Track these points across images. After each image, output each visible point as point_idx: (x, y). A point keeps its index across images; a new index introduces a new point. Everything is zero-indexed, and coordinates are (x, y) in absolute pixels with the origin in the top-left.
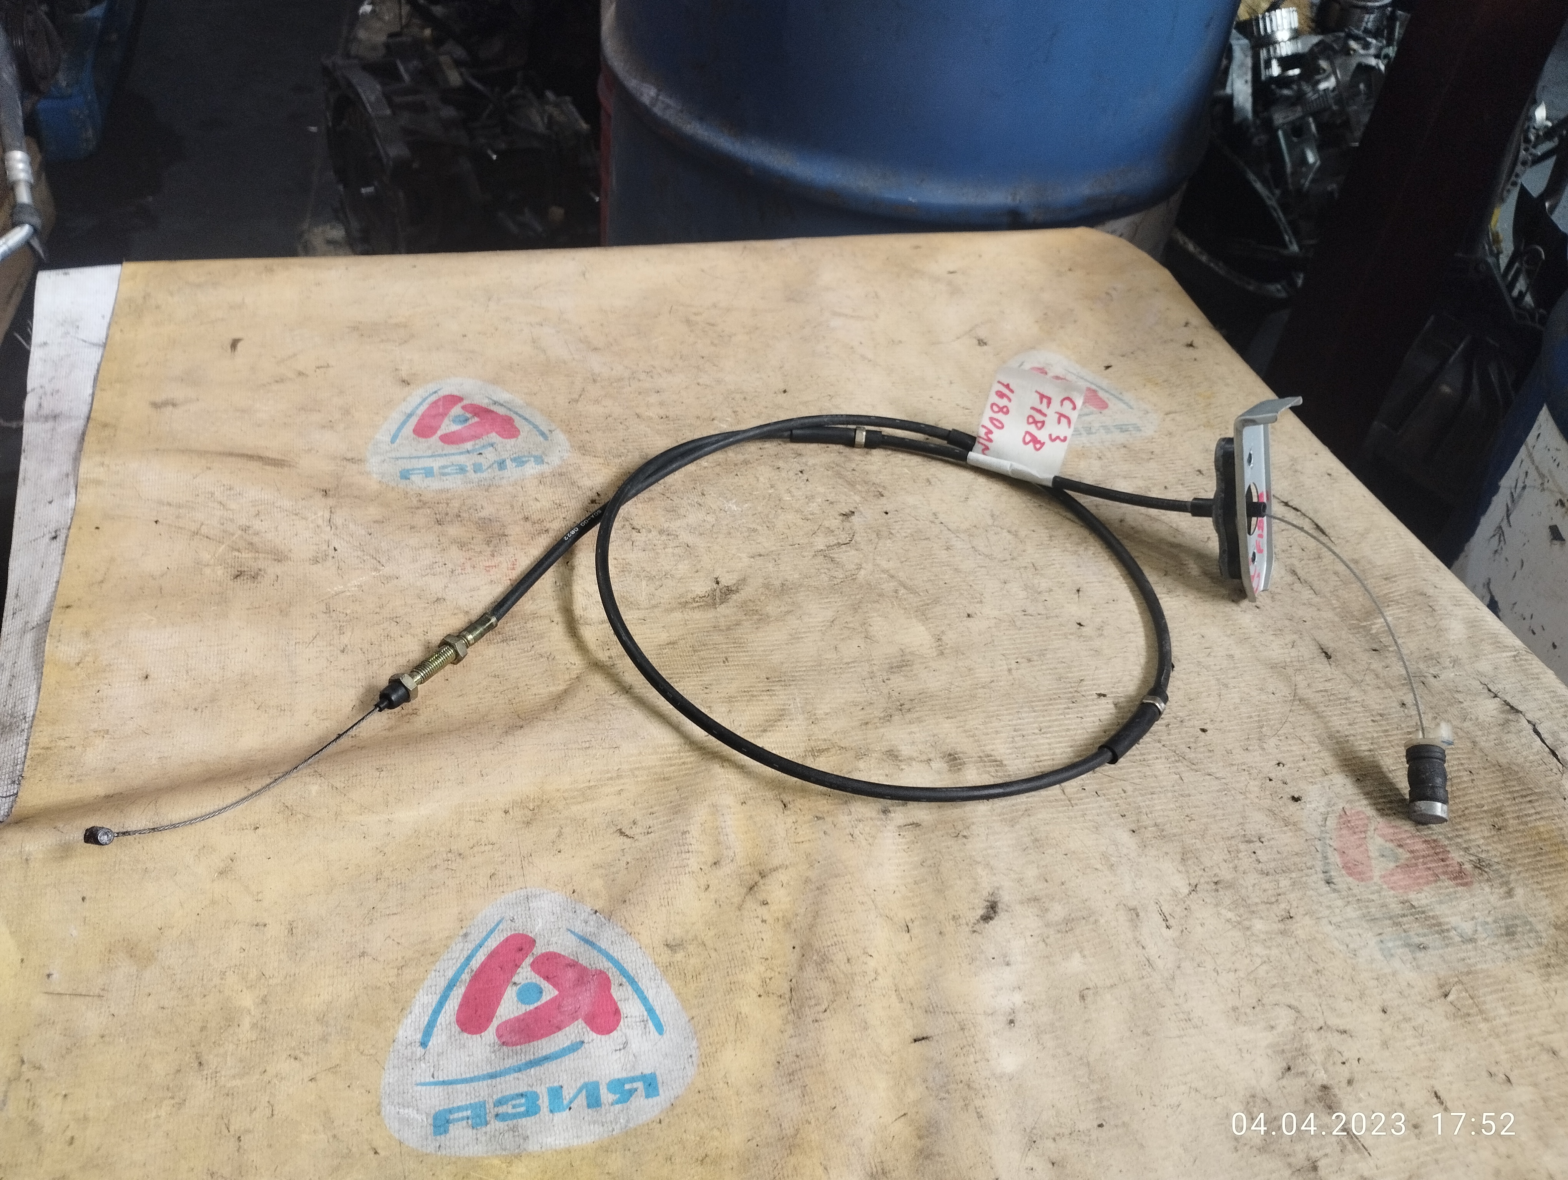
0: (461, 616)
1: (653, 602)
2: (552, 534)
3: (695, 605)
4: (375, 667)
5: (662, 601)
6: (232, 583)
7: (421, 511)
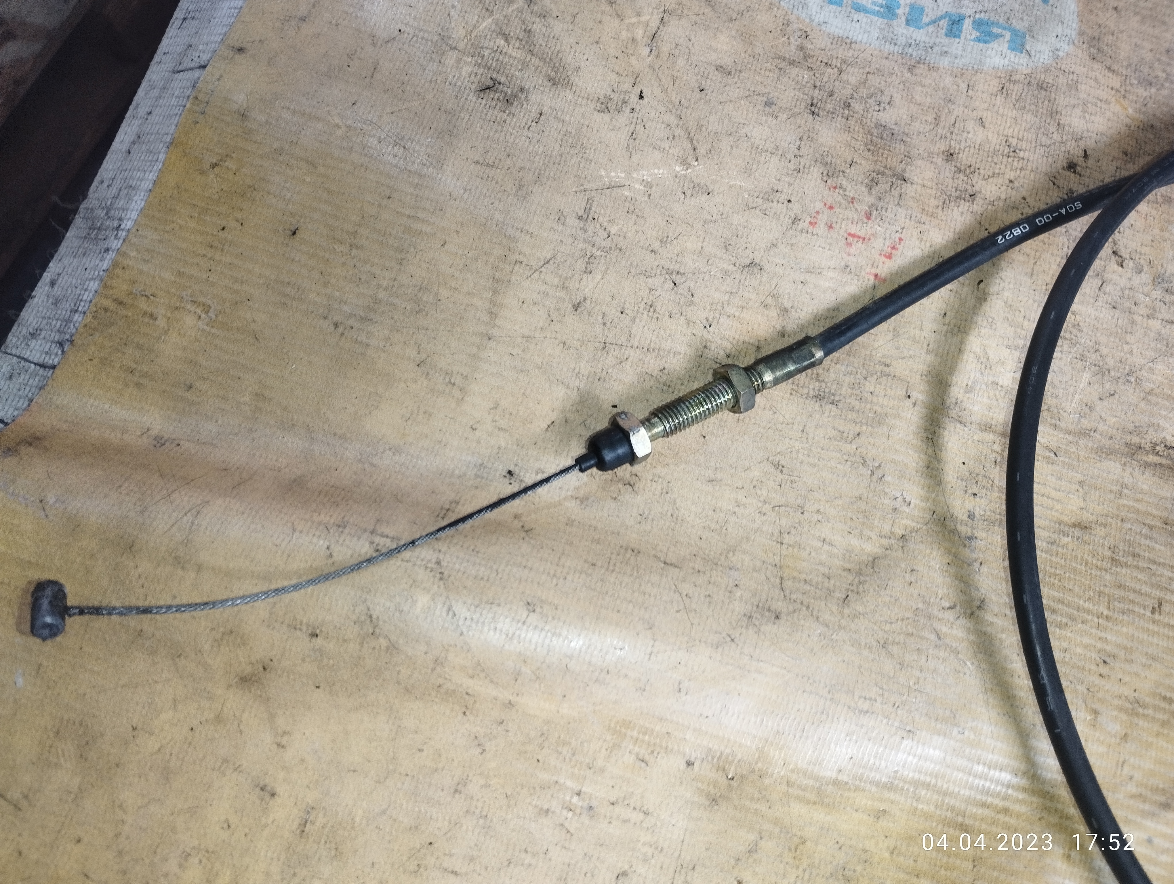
0: (774, 313)
1: (1086, 424)
2: (978, 207)
3: (1152, 459)
4: (611, 360)
5: (1101, 427)
6: (472, 97)
7: (793, 71)
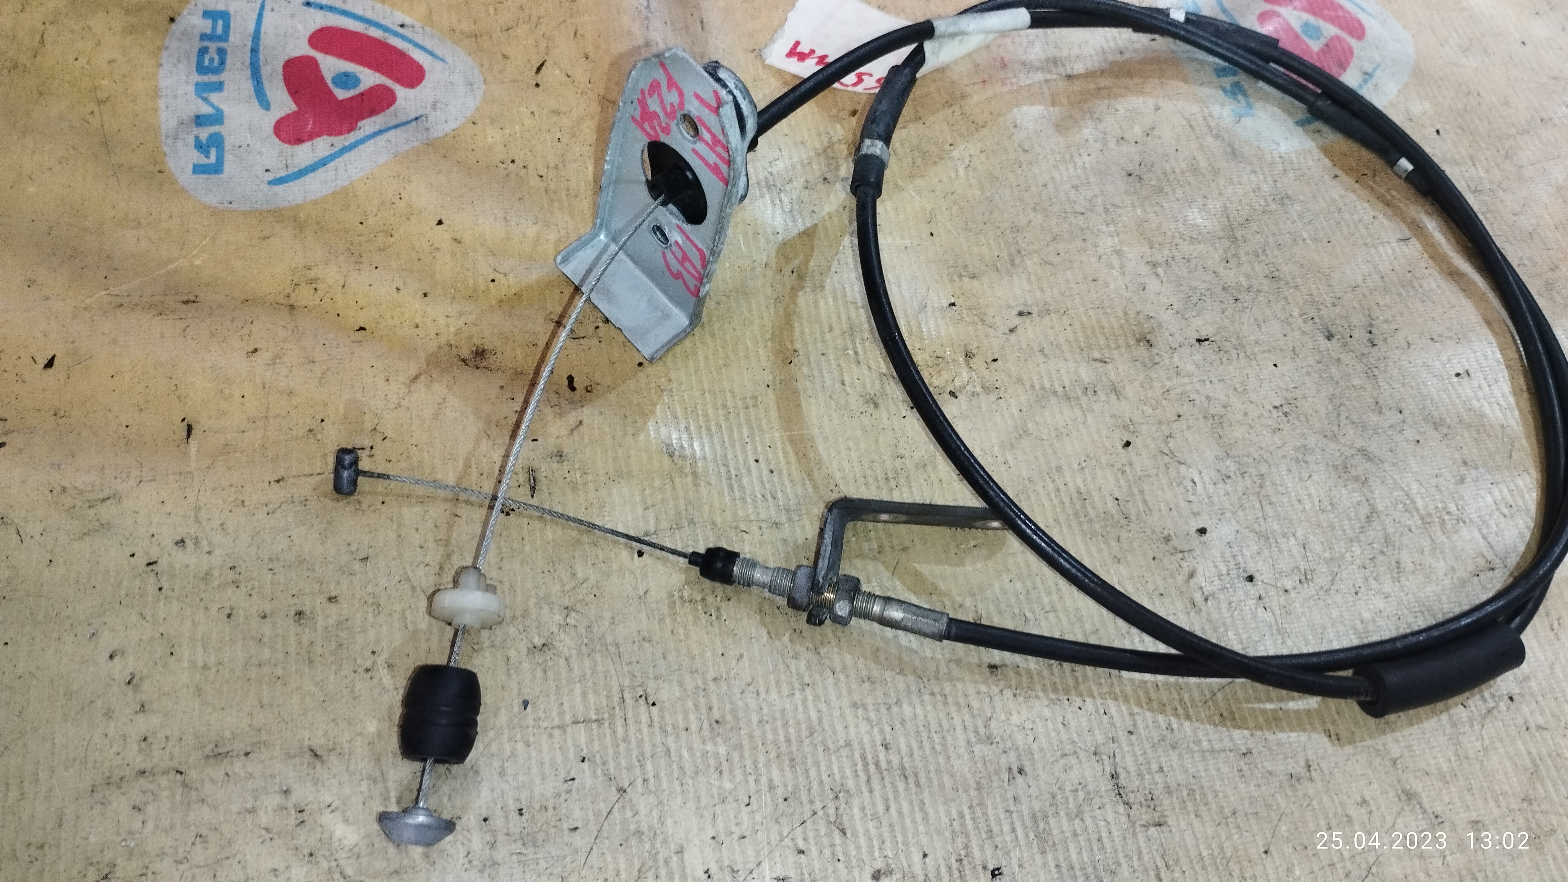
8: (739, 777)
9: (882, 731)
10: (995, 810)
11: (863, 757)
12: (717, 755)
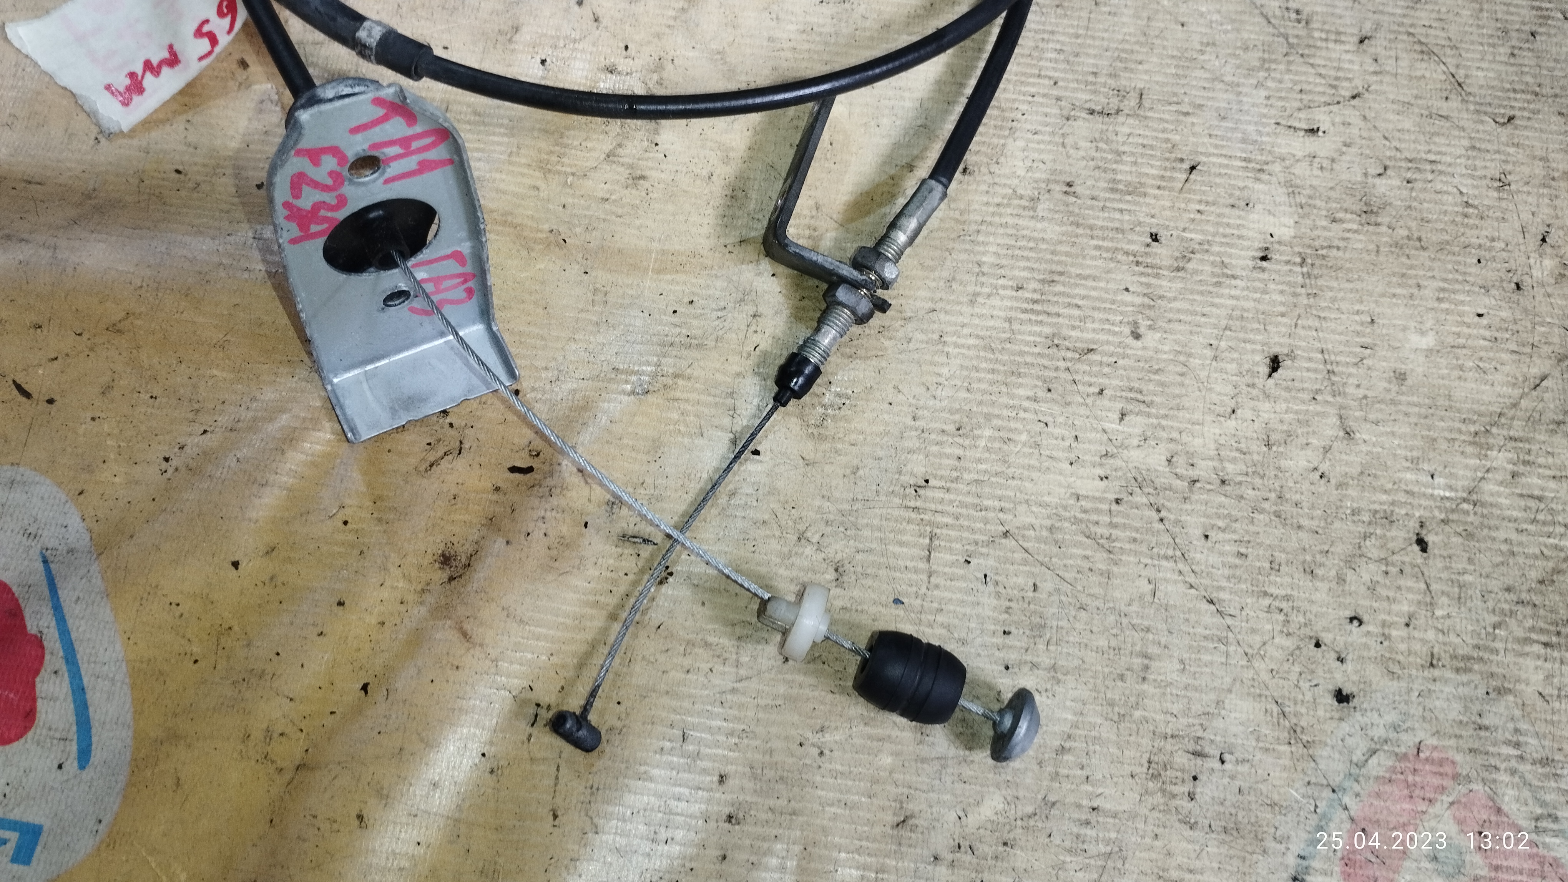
8: (1019, 426)
9: (1004, 287)
10: (1100, 219)
11: (1025, 311)
12: (991, 439)
